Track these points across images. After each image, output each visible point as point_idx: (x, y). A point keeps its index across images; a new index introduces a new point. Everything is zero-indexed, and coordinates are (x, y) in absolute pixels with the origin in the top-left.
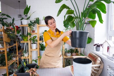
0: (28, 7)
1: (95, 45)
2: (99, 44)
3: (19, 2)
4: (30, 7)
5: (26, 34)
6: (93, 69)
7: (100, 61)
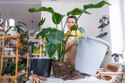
0: (43, 20)
1: (113, 56)
2: (117, 55)
3: (33, 22)
4: (45, 19)
5: (38, 46)
6: (116, 77)
7: (122, 69)
